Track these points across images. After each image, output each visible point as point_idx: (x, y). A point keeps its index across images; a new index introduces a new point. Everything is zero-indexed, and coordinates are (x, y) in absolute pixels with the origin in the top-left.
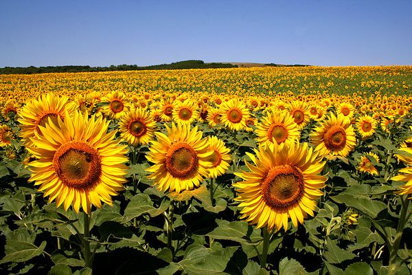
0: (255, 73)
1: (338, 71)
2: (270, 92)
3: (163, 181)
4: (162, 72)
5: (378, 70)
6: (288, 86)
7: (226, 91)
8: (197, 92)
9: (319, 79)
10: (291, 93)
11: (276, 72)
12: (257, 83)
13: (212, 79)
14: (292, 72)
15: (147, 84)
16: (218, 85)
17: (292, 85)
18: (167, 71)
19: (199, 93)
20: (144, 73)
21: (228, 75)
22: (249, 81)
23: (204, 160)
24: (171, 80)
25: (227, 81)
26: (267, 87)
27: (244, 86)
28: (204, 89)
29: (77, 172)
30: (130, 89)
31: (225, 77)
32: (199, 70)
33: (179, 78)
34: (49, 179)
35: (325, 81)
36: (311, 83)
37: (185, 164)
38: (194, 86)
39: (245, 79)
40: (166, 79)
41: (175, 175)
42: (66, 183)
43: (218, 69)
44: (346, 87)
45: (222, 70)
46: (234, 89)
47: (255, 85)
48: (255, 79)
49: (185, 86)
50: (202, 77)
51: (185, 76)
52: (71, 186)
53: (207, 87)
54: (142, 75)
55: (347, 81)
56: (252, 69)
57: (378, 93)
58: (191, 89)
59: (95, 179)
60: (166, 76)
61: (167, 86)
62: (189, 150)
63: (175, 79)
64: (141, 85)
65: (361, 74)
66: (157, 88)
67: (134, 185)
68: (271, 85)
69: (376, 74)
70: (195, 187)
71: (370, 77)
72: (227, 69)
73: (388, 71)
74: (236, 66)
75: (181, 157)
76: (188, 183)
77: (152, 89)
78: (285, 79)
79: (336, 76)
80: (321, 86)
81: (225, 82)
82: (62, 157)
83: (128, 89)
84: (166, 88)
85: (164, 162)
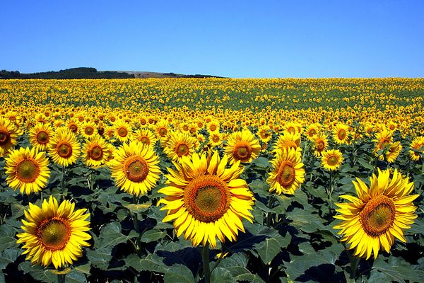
0: (151, 85)
1: (236, 83)
2: (166, 108)
3: (88, 161)
4: (50, 82)
5: (275, 84)
6: (184, 100)
7: (121, 106)
8: (90, 106)
9: (215, 93)
10: (186, 108)
11: (174, 84)
12: (153, 97)
13: (107, 92)
14: (190, 85)
15: (36, 96)
16: (113, 98)
17: (188, 100)
18: (56, 80)
19: (93, 107)
20: (30, 83)
21: (123, 87)
22: (145, 94)
23: (105, 152)
24: (62, 92)
25: (122, 95)
26: (162, 101)
27: (140, 101)
28: (98, 103)
29: (65, 152)
30: (18, 102)
31: (120, 90)
32: (92, 80)
33: (70, 90)
34: (54, 155)
35: (221, 94)
36: (207, 97)
37: (97, 154)
38: (87, 100)
39: (141, 92)
40: (56, 91)
41: (93, 159)
42: (60, 156)
43: (113, 80)
44: (241, 101)
45: (117, 81)
46: (130, 104)
47: (151, 100)
48: (151, 93)
49: (77, 100)
50: (96, 90)
51: (76, 87)
52: (62, 157)
53: (100, 101)
54: (29, 85)
55: (242, 95)
56: (149, 80)
57: (269, 107)
58: (84, 103)
59: (70, 154)
60: (56, 87)
61: (58, 99)
62: (99, 147)
63: (66, 92)
64: (29, 97)
65: (257, 87)
66: (47, 101)
67: (79, 160)
68: (168, 99)
69: (272, 88)
70: (102, 164)
71: (265, 90)
72: (122, 81)
73: (283, 84)
74: (132, 76)
75: (96, 150)
76: (99, 163)
77: (41, 102)
78: (182, 92)
79: (233, 90)
80: (217, 100)
81: (119, 95)
82: (60, 147)
83: (15, 102)
84: (57, 101)
85: (89, 152)
